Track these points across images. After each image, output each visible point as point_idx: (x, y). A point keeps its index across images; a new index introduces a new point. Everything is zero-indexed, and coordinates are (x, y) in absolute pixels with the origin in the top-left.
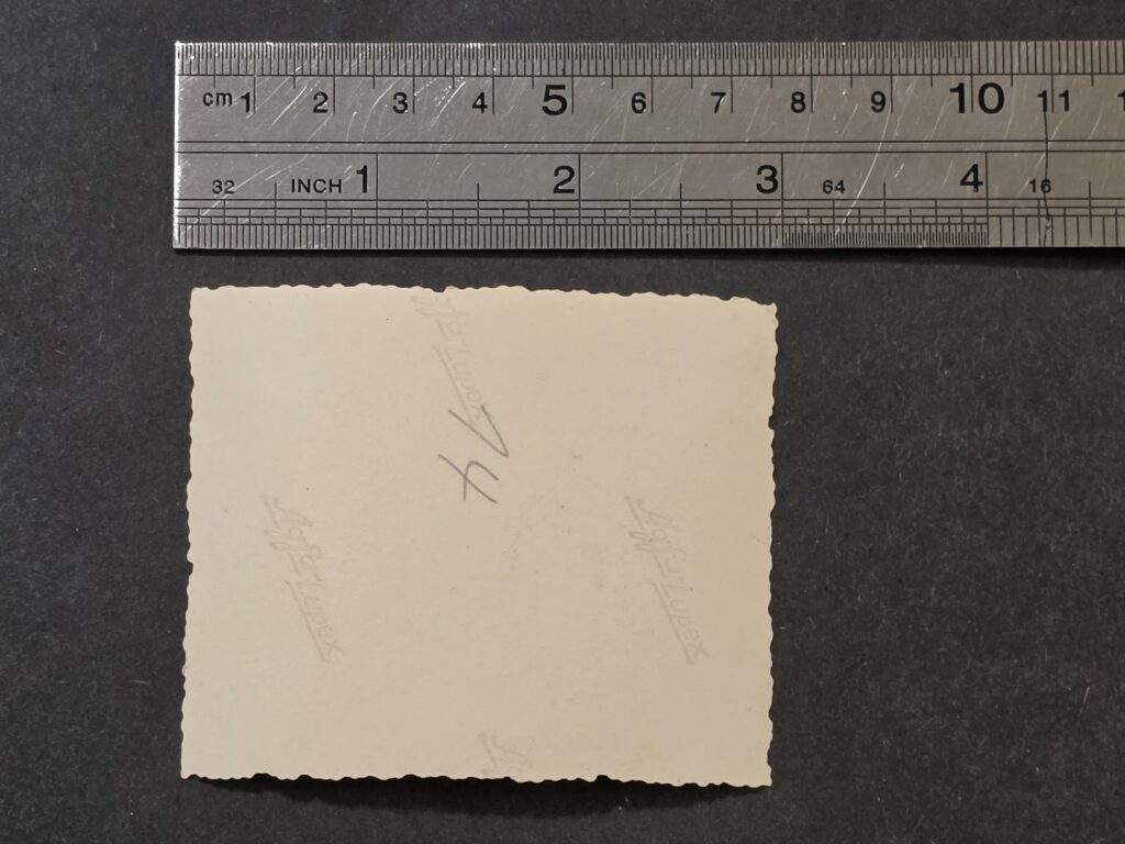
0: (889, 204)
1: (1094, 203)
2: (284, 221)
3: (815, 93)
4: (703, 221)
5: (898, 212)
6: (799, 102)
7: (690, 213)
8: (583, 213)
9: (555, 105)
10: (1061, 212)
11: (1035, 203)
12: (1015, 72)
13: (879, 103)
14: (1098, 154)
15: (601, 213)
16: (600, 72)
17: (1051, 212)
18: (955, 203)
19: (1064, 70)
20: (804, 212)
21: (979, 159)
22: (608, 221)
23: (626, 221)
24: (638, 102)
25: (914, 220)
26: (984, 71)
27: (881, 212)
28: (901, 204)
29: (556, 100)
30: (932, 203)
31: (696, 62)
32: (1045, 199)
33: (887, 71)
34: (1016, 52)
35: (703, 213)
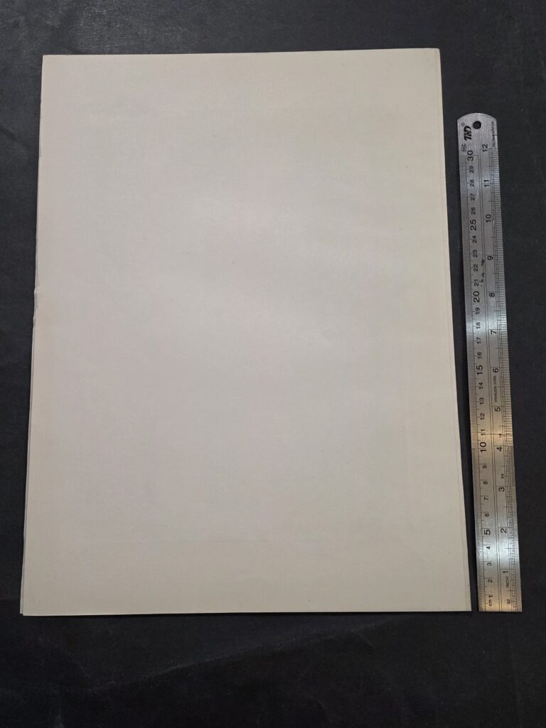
0: (505, 465)
1: (503, 425)
3: (483, 479)
4: (511, 502)
5: (507, 464)
6: (485, 483)
8: (510, 527)
9: (488, 532)
10: (505, 432)
12: (477, 440)
13: (485, 467)
15: (510, 523)
16: (481, 523)
17: (505, 434)
18: (505, 452)
19: (477, 430)
20: (508, 482)
21: (496, 448)
24: (487, 515)
25: (509, 460)
26: (477, 446)
27: (507, 467)
28: (505, 463)
29: (487, 532)
30: (505, 457)
32: (503, 435)
33: (478, 465)
35: (509, 503)
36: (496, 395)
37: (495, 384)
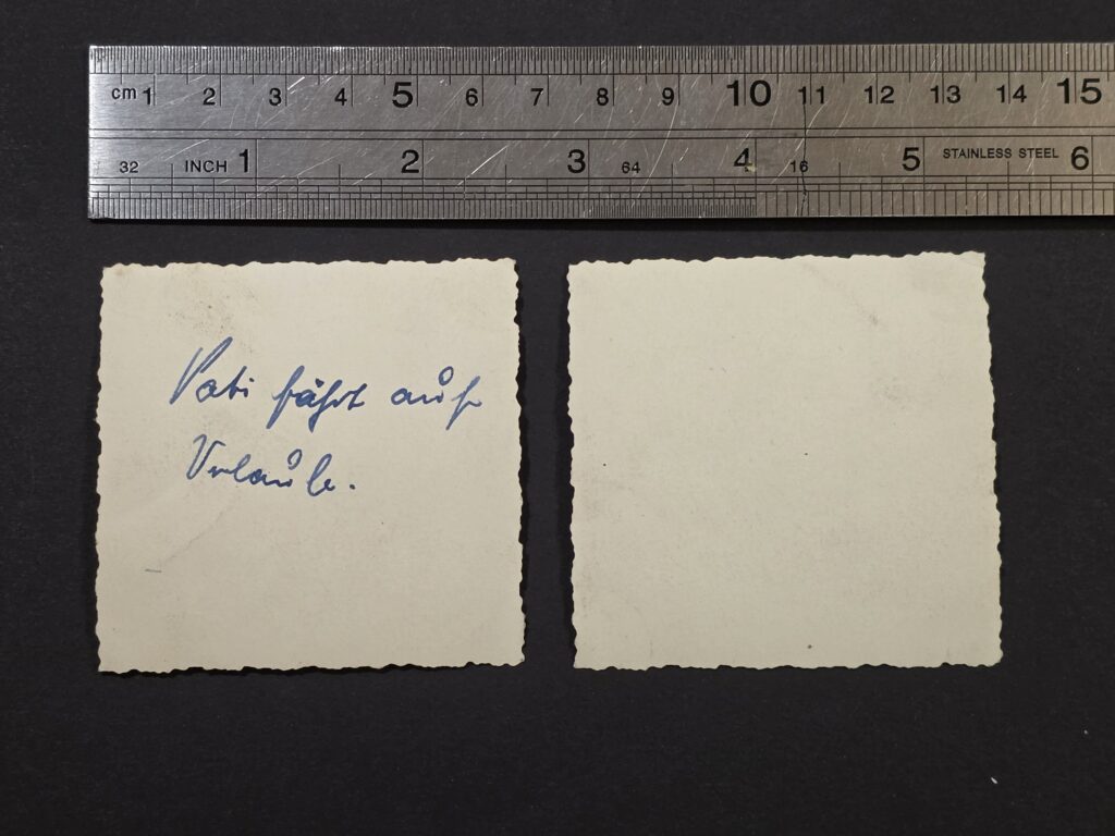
0: (676, 181)
1: (843, 180)
2: (179, 195)
3: (616, 89)
4: (524, 196)
5: (682, 189)
6: (603, 97)
7: (513, 190)
8: (426, 190)
9: (402, 99)
10: (816, 188)
11: (795, 181)
12: (780, 71)
13: (669, 97)
14: (847, 140)
15: (441, 190)
16: (440, 72)
17: (807, 188)
18: (729, 181)
19: (821, 70)
20: (607, 189)
21: (749, 144)
22: (446, 196)
23: (461, 196)
24: (471, 97)
25: (696, 195)
26: (755, 70)
27: (668, 189)
28: (686, 181)
29: (403, 94)
30: (710, 181)
31: (519, 63)
32: (802, 177)
33: (676, 71)
34: (781, 55)
35: (523, 189)
36: (975, 153)
37: (1022, 153)
